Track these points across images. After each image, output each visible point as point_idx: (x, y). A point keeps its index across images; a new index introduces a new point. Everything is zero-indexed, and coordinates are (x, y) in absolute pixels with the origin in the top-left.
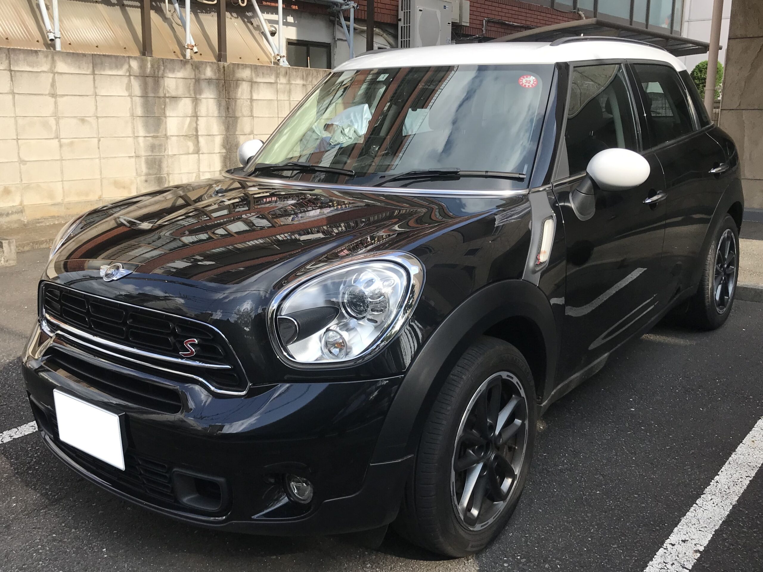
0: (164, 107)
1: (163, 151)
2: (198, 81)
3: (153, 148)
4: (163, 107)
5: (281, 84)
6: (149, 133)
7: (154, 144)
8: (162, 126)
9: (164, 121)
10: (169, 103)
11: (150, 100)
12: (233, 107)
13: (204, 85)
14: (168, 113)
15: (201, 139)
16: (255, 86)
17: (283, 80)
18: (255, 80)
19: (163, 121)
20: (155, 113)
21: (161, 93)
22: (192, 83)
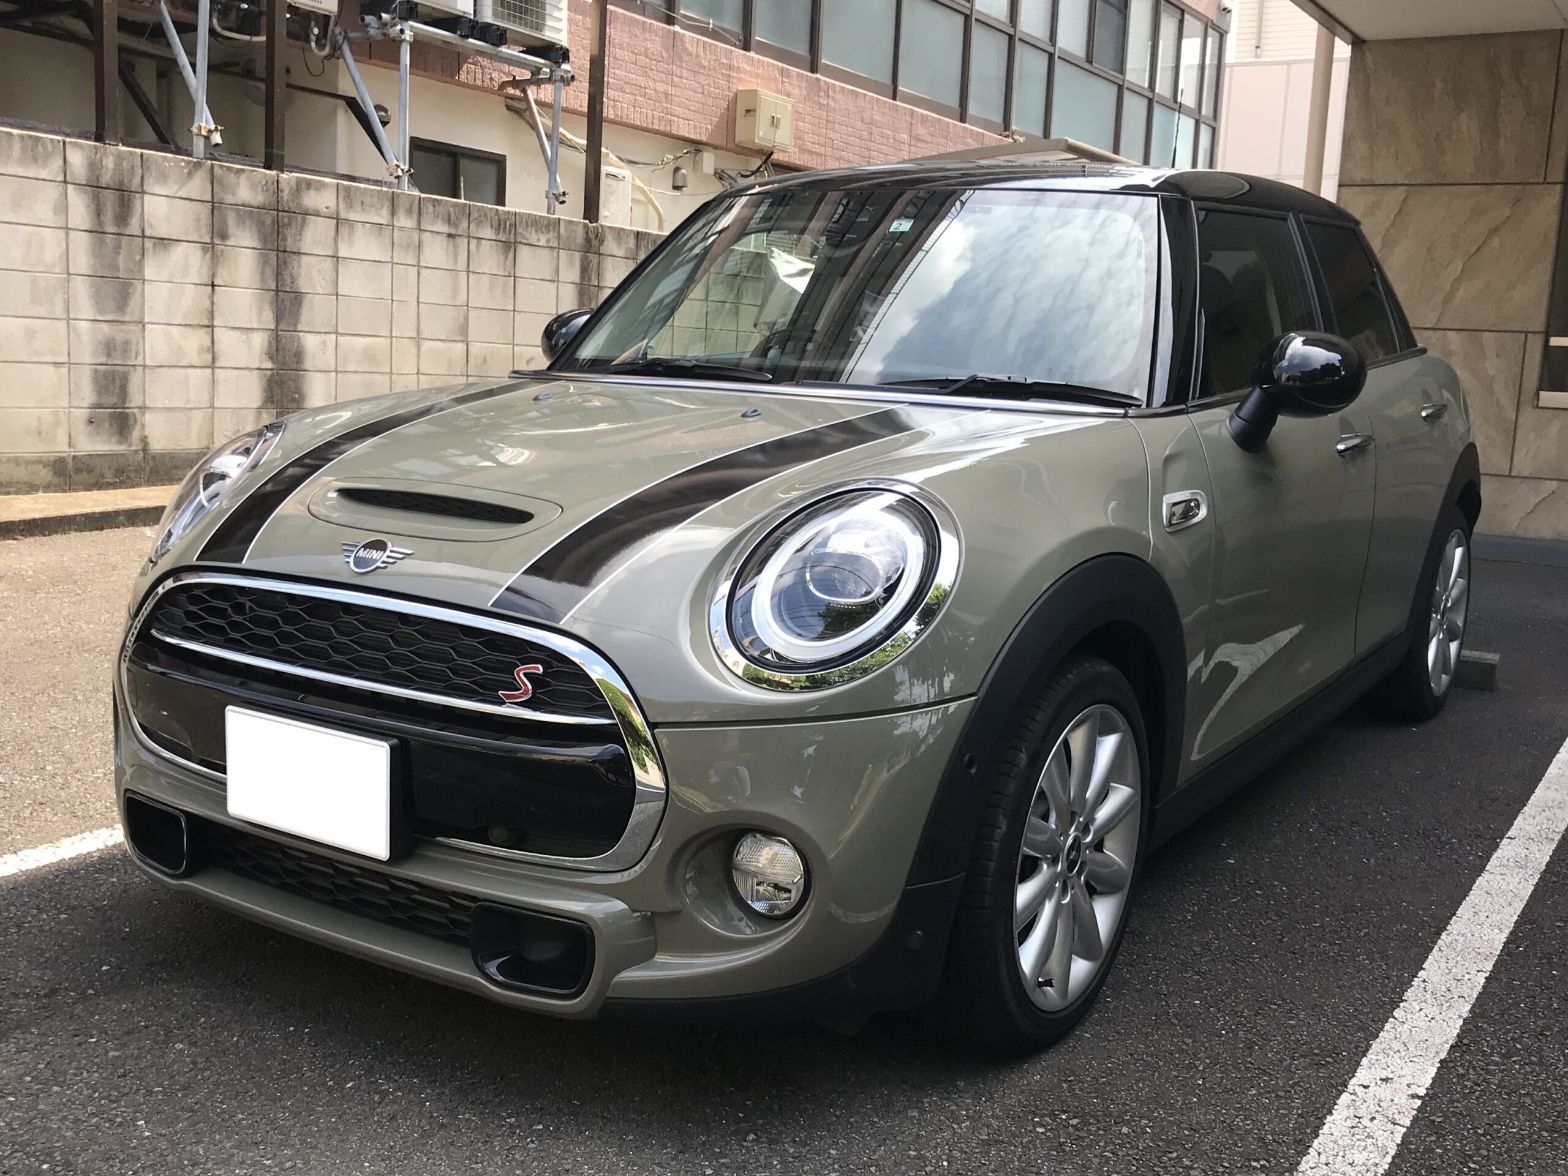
0: (140, 260)
1: (134, 355)
2: (215, 206)
3: (109, 347)
4: (138, 258)
5: (401, 228)
6: (103, 313)
7: (113, 339)
8: (134, 302)
9: (139, 289)
10: (151, 250)
11: (107, 240)
12: (294, 271)
13: (231, 217)
14: (149, 273)
15: (221, 334)
16: (344, 230)
17: (404, 221)
18: (343, 214)
19: (135, 290)
20: (119, 270)
21: (134, 228)
22: (204, 210)
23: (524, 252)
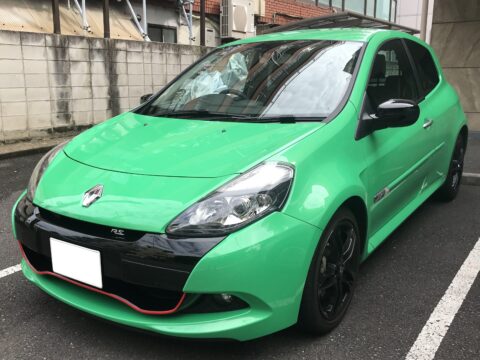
0: (69, 68)
1: (69, 96)
2: (91, 50)
5: (146, 52)
6: (59, 84)
7: (63, 92)
8: (68, 80)
9: (69, 77)
10: (72, 65)
11: (59, 63)
12: (115, 68)
13: (95, 53)
14: (72, 71)
15: (94, 88)
18: (129, 50)
20: (63, 71)
22: (87, 51)
23: (183, 57)
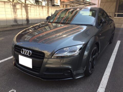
3: (15, 17)
5: (35, 7)
6: (14, 14)
9: (17, 12)
12: (28, 11)
13: (23, 7)
15: (23, 15)
16: (31, 7)
21: (16, 8)
22: (21, 6)
23: (44, 9)
